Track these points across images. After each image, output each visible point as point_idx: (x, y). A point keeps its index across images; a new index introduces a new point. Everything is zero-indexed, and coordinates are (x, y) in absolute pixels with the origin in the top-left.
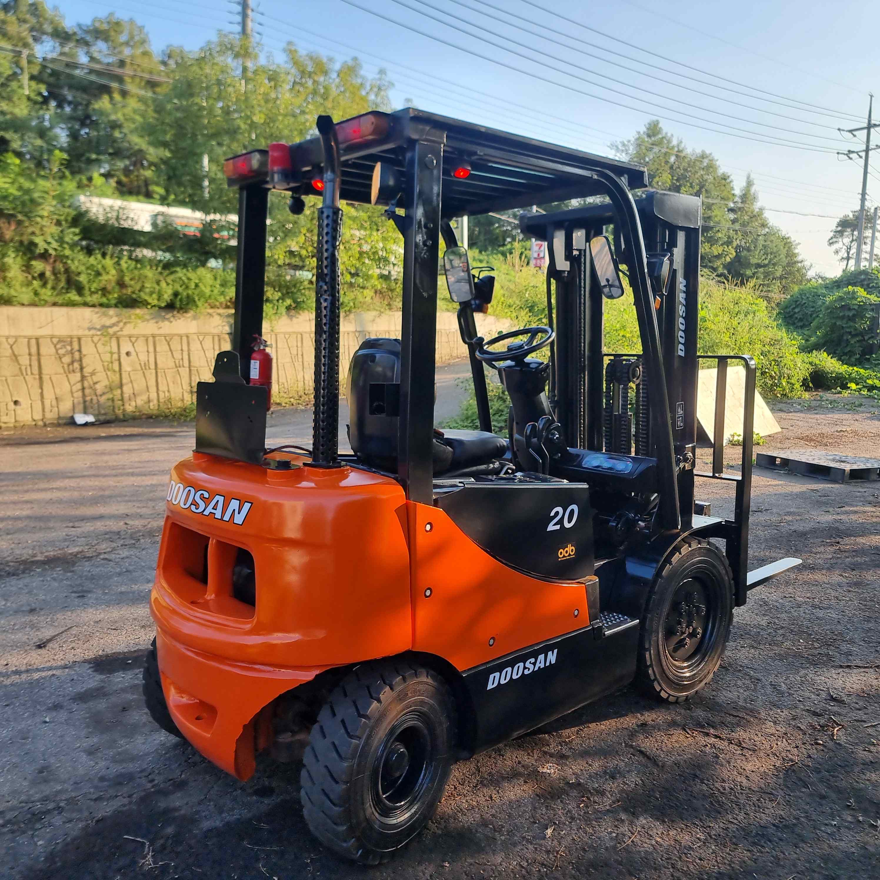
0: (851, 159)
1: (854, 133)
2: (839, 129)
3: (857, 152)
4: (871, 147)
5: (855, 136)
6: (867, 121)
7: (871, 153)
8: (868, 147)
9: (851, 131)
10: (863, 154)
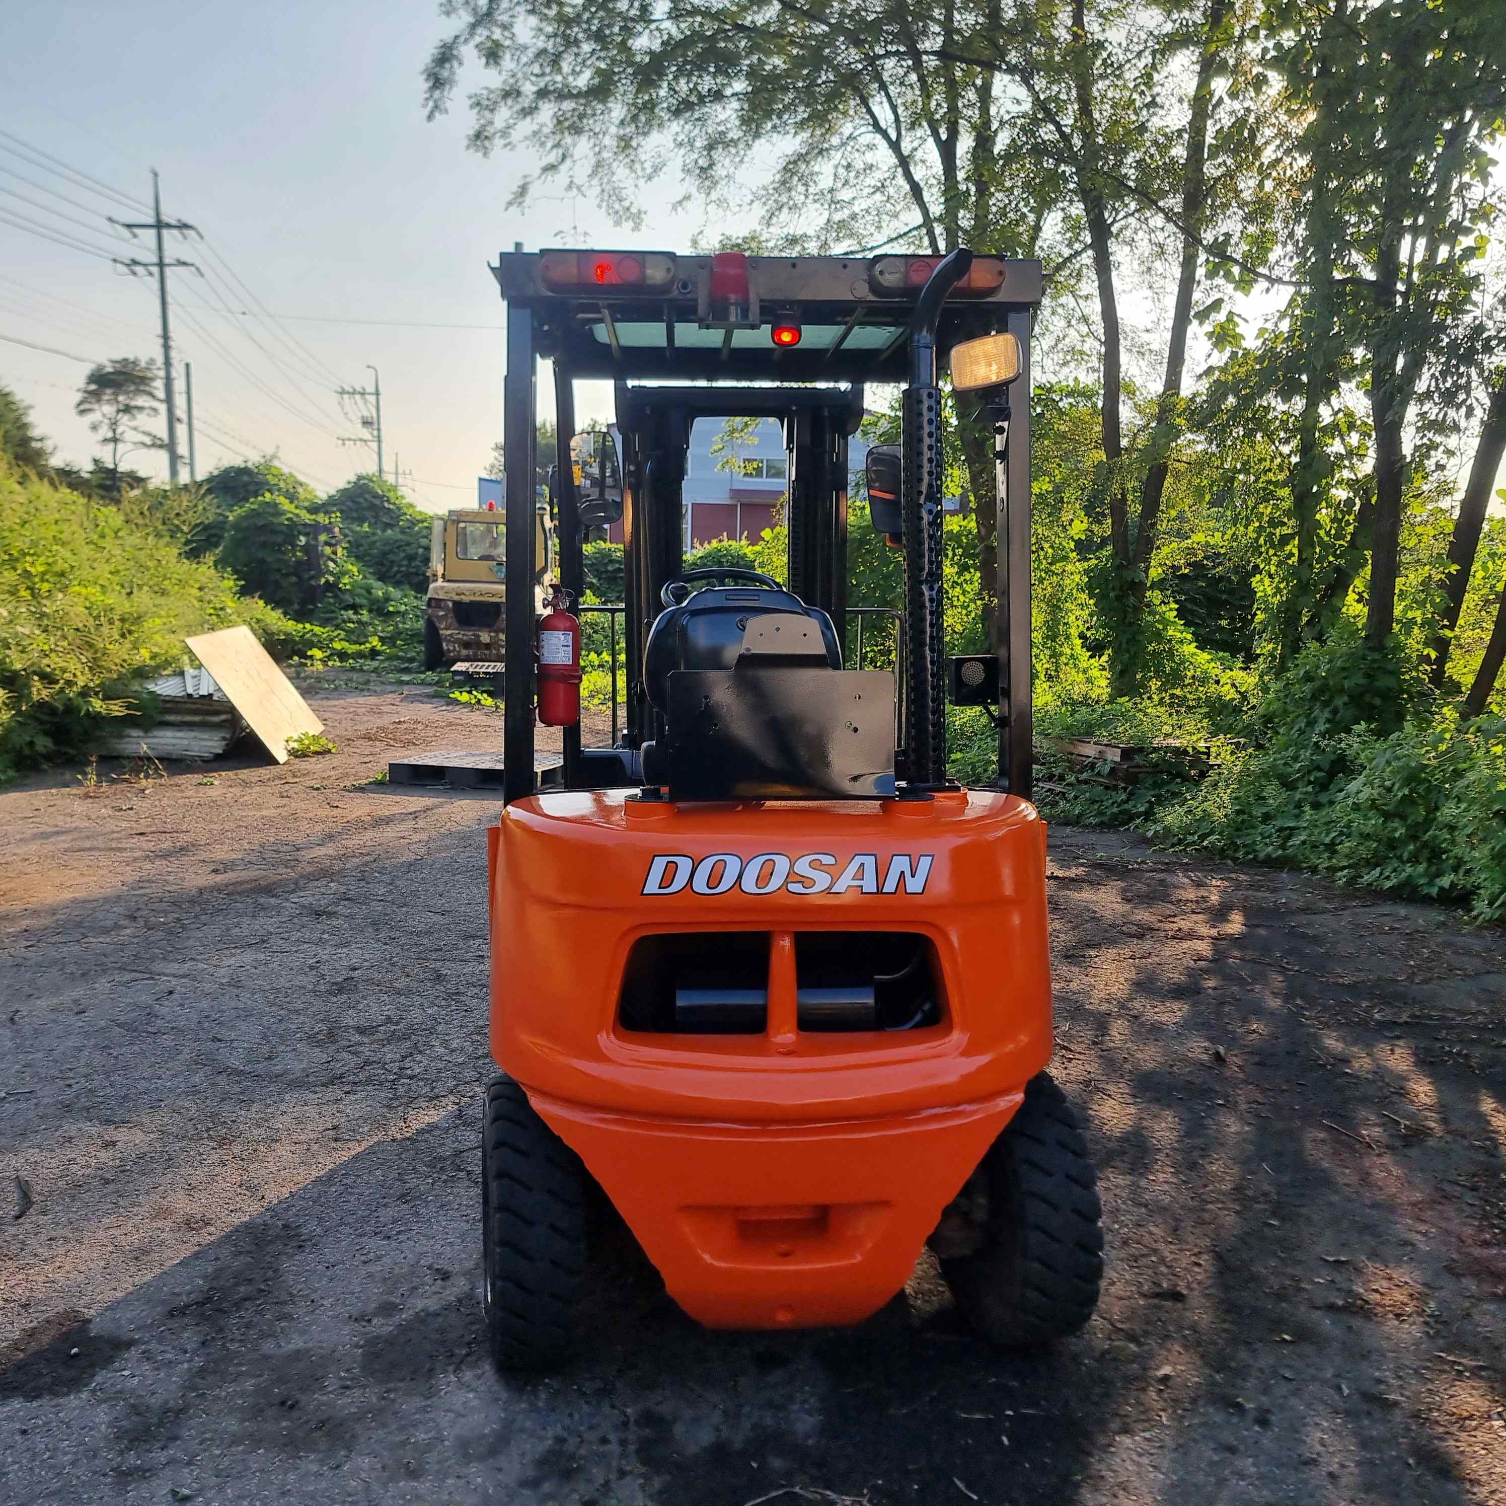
0: (134, 273)
1: (136, 231)
2: (110, 219)
3: (145, 265)
4: (167, 260)
5: (135, 236)
6: (152, 213)
7: (168, 271)
8: (161, 258)
9: (129, 226)
10: (155, 270)
